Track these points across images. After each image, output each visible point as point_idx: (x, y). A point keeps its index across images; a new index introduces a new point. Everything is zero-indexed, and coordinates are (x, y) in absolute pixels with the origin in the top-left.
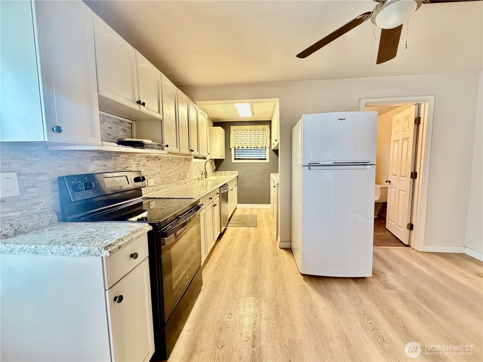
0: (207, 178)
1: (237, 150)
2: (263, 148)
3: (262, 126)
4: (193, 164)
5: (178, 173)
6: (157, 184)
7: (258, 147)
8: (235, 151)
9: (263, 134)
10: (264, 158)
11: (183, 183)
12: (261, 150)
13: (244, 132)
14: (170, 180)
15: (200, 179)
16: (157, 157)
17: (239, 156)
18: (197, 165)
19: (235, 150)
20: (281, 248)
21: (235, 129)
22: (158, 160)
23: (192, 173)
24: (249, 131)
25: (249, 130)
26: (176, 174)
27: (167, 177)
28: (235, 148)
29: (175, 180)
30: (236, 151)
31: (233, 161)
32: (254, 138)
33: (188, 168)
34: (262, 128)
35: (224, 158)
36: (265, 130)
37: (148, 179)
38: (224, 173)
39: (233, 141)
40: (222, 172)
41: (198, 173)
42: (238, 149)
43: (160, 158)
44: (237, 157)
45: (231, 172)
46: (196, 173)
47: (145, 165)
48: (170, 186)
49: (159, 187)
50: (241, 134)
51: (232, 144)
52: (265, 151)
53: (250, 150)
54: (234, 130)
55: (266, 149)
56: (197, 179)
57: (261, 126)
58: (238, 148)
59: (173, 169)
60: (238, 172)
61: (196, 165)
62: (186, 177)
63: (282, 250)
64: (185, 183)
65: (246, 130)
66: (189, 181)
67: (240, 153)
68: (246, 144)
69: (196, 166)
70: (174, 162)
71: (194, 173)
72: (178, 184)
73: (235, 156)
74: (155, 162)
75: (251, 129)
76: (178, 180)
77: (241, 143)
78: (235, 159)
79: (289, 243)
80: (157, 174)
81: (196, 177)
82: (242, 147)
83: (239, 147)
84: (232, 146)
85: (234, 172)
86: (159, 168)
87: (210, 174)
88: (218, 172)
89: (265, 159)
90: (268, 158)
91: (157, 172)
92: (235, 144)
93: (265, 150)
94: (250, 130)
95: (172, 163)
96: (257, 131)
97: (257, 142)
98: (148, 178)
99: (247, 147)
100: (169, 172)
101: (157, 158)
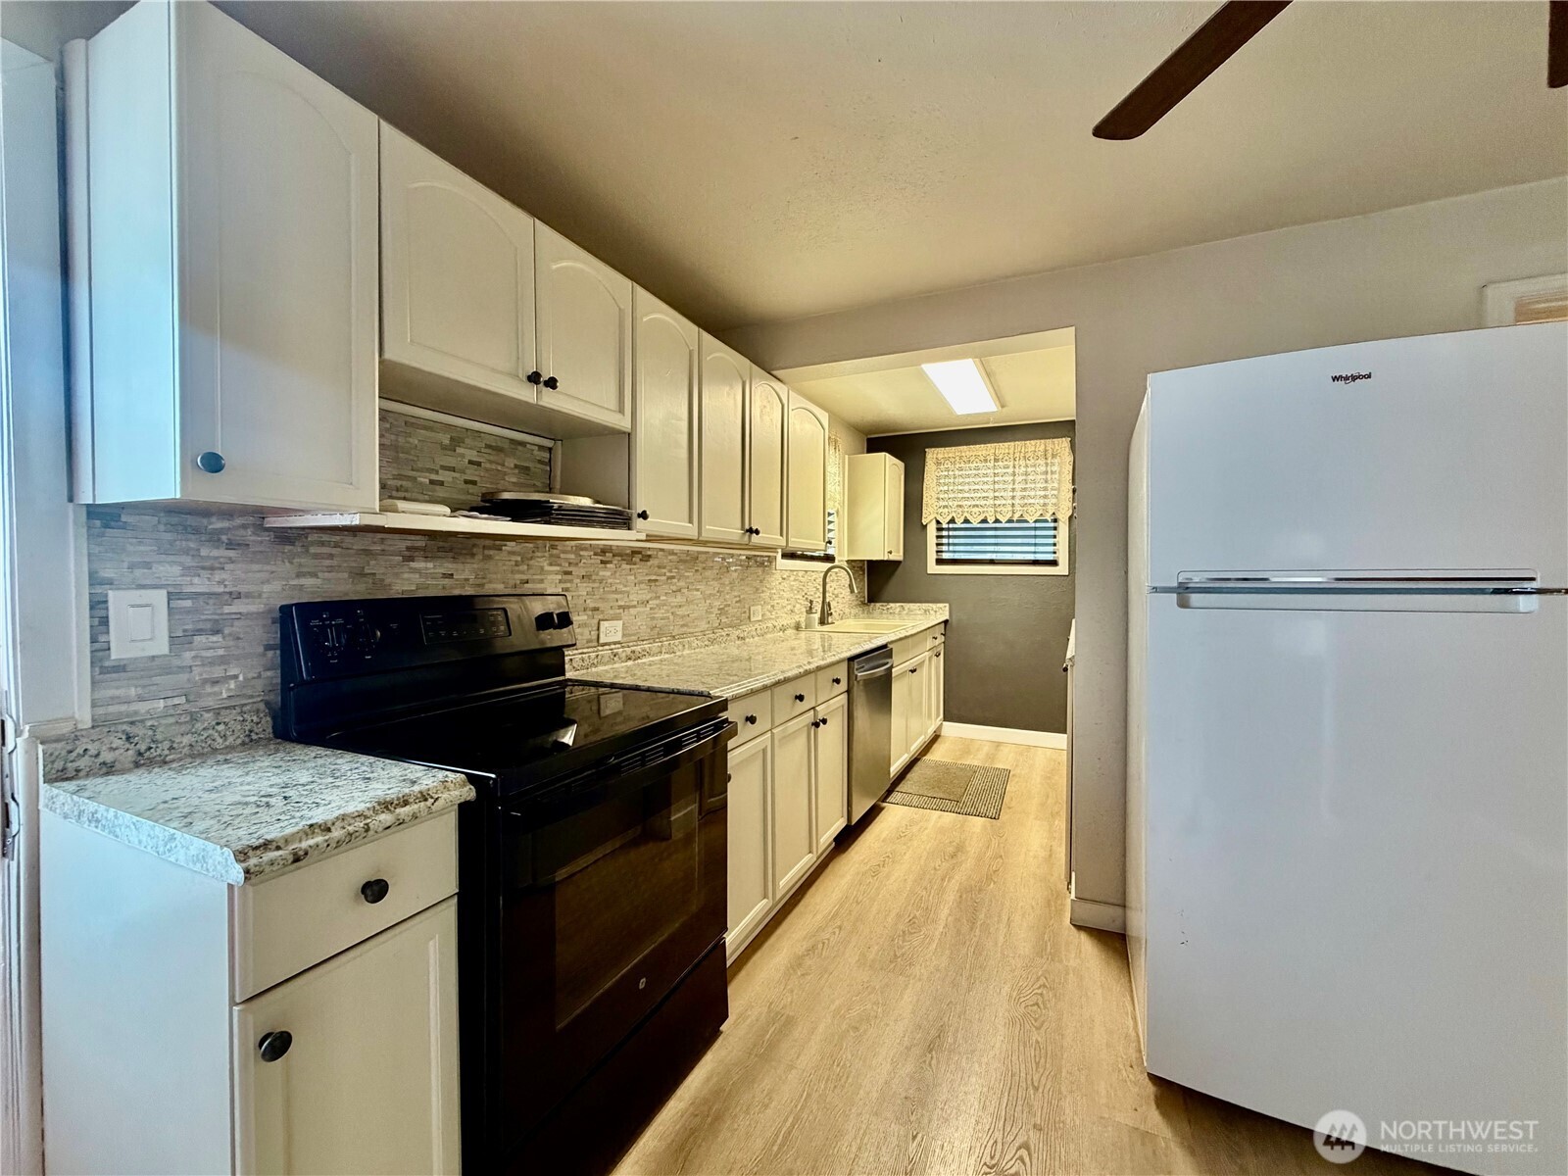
0: (828, 624)
1: (948, 529)
2: (1046, 521)
3: (1043, 441)
4: (778, 576)
5: (717, 603)
6: (635, 638)
7: (1026, 517)
8: (940, 534)
9: (1046, 473)
10: (1050, 557)
11: (733, 637)
12: (1036, 529)
13: (973, 466)
14: (682, 626)
15: (803, 625)
16: (640, 553)
17: (954, 552)
18: (795, 580)
19: (940, 529)
20: (1079, 928)
21: (940, 456)
22: (643, 563)
23: (773, 606)
24: (992, 462)
25: (992, 458)
26: (711, 606)
27: (671, 617)
28: (938, 522)
29: (704, 625)
30: (945, 533)
31: (933, 568)
32: (1011, 486)
33: (757, 589)
34: (1042, 448)
35: (897, 556)
36: (1054, 456)
37: (602, 622)
38: (898, 610)
39: (934, 500)
40: (892, 605)
41: (798, 606)
42: (951, 526)
43: (650, 556)
44: (945, 556)
45: (925, 606)
46: (789, 607)
47: (593, 577)
48: (680, 647)
49: (638, 648)
50: (960, 473)
51: (930, 509)
52: (1052, 533)
53: (996, 529)
54: (938, 464)
55: (1056, 525)
56: (793, 625)
57: (1038, 441)
58: (948, 523)
59: (698, 590)
60: (947, 608)
61: (792, 578)
62: (749, 618)
63: (1083, 937)
64: (743, 639)
65: (982, 458)
66: (759, 632)
67: (956, 541)
68: (981, 510)
69: (792, 583)
70: (704, 569)
71: (784, 607)
72: (712, 642)
73: (937, 552)
74: (629, 567)
75: (1001, 457)
76: (717, 628)
77: (960, 506)
78: (940, 562)
79: (1119, 910)
80: (634, 607)
81: (788, 621)
82: (966, 521)
83: (952, 521)
84: (928, 517)
85: (934, 606)
86: (642, 586)
87: (847, 611)
88: (878, 605)
89: (1054, 563)
90: (1063, 557)
91: (634, 598)
92: (941, 510)
93: (1055, 529)
94: (996, 460)
95: (697, 571)
96: (1022, 462)
97: (1022, 502)
98: (601, 617)
99: (982, 517)
100: (679, 599)
101: (640, 556)
